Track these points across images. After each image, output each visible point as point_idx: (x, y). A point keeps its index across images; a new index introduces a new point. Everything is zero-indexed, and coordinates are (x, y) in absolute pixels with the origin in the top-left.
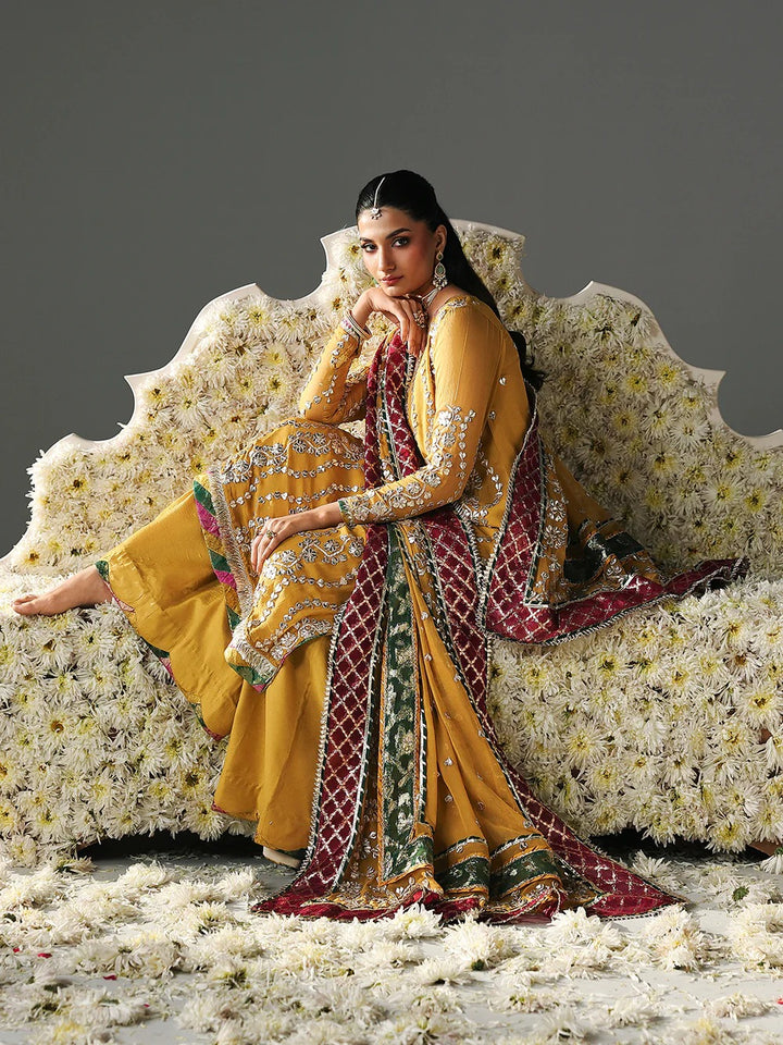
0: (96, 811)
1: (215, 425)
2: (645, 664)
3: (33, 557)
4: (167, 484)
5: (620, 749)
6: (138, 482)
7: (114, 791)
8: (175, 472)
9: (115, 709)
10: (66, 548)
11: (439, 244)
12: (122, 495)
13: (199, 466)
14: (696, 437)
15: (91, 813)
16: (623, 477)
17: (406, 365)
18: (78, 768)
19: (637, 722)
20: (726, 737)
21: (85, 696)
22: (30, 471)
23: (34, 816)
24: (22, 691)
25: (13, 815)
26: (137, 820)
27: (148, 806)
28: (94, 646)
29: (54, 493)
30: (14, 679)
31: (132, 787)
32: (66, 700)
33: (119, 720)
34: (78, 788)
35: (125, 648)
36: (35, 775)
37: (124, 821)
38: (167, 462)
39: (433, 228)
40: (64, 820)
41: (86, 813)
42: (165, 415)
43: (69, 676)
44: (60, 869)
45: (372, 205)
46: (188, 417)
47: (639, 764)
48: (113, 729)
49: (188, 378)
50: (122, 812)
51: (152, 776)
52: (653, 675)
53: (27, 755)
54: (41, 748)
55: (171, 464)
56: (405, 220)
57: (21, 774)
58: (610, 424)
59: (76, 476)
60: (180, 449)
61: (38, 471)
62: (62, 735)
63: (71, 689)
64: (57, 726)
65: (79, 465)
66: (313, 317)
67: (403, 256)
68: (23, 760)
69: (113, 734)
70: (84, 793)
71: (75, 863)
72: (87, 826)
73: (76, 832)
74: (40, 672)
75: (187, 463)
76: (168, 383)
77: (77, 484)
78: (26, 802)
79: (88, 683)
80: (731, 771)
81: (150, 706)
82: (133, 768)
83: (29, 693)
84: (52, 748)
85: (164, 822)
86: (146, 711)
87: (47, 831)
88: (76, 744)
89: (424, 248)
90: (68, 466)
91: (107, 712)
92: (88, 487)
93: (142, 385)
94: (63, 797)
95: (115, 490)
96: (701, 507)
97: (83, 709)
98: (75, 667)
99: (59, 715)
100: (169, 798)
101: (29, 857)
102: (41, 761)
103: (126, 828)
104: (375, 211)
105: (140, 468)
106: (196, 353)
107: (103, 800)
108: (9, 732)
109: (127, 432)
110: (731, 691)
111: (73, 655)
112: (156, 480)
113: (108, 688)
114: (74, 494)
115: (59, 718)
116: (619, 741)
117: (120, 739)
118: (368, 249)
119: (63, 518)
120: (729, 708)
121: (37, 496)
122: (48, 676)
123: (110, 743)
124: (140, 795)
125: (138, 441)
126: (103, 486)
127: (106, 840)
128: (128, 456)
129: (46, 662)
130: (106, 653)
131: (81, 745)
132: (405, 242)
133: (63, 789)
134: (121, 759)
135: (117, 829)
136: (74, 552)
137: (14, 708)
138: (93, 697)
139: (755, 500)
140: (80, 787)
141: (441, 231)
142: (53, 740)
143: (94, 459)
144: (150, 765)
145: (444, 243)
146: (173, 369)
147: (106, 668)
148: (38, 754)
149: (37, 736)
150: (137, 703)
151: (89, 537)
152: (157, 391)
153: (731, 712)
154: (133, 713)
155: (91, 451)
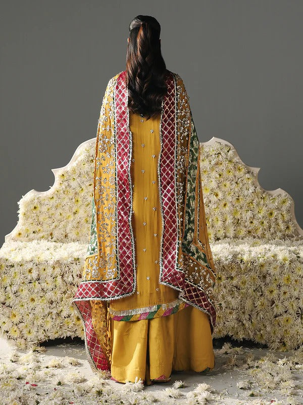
0: (46, 330)
1: (83, 187)
2: (232, 278)
3: (20, 234)
4: (67, 208)
5: (224, 308)
6: (57, 207)
7: (52, 323)
8: (69, 204)
9: (53, 294)
10: (31, 231)
12: (51, 212)
13: (77, 201)
14: (251, 191)
15: (44, 330)
16: (225, 205)
18: (40, 315)
19: (229, 298)
20: (260, 304)
21: (43, 289)
22: (19, 203)
23: (25, 332)
24: (21, 288)
25: (18, 331)
26: (60, 333)
27: (64, 328)
28: (45, 272)
29: (27, 211)
30: (18, 284)
31: (58, 321)
32: (36, 291)
33: (54, 298)
34: (40, 322)
35: (56, 273)
36: (26, 317)
37: (55, 333)
38: (67, 200)
40: (35, 333)
41: (43, 331)
42: (66, 184)
43: (37, 282)
44: (34, 351)
46: (74, 184)
47: (230, 313)
48: (52, 301)
49: (74, 171)
50: (55, 330)
51: (65, 318)
52: (235, 282)
53: (23, 311)
54: (27, 308)
55: (68, 200)
57: (21, 317)
59: (35, 205)
60: (71, 195)
61: (21, 203)
62: (34, 303)
63: (37, 287)
64: (33, 300)
65: (36, 201)
68: (21, 312)
69: (52, 303)
70: (42, 323)
71: (39, 349)
72: (43, 335)
73: (39, 337)
74: (28, 281)
75: (74, 200)
76: (67, 172)
77: (35, 208)
78: (22, 327)
79: (44, 285)
80: (262, 316)
81: (65, 293)
82: (58, 314)
83: (23, 289)
84: (31, 308)
85: (69, 334)
86: (63, 295)
87: (29, 337)
88: (39, 306)
90: (32, 201)
91: (50, 295)
92: (39, 209)
93: (58, 172)
94: (35, 325)
95: (48, 210)
96: (252, 216)
97: (42, 294)
98: (39, 279)
99: (33, 296)
100: (71, 325)
101: (23, 346)
102: (27, 312)
103: (56, 336)
105: (57, 202)
106: (77, 162)
107: (48, 326)
108: (17, 302)
109: (53, 189)
110: (261, 288)
111: (38, 275)
112: (63, 206)
113: (50, 286)
114: (34, 212)
115: (33, 297)
116: (224, 305)
117: (54, 305)
119: (30, 220)
120: (261, 294)
121: (21, 212)
122: (30, 283)
123: (51, 306)
124: (61, 324)
125: (56, 193)
126: (44, 209)
127: (49, 340)
128: (53, 198)
129: (29, 278)
130: (50, 274)
131: (41, 306)
133: (35, 322)
134: (55, 311)
135: (53, 336)
136: (34, 232)
137: (18, 294)
138: (45, 290)
139: (271, 214)
140: (41, 321)
142: (31, 305)
143: (41, 199)
144: (64, 314)
146: (69, 167)
147: (49, 280)
148: (26, 310)
149: (26, 304)
150: (60, 292)
151: (39, 227)
152: (63, 175)
153: (261, 295)
154: (59, 295)
155: (40, 196)
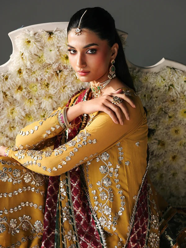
11: (113, 54)
16: (174, 158)
17: (81, 124)
39: (111, 45)
45: (77, 27)
56: (95, 38)
58: (169, 133)
66: (7, 79)
67: (92, 60)
89: (105, 56)
104: (78, 30)
118: (72, 52)
132: (94, 51)
141: (115, 48)
145: (116, 54)
